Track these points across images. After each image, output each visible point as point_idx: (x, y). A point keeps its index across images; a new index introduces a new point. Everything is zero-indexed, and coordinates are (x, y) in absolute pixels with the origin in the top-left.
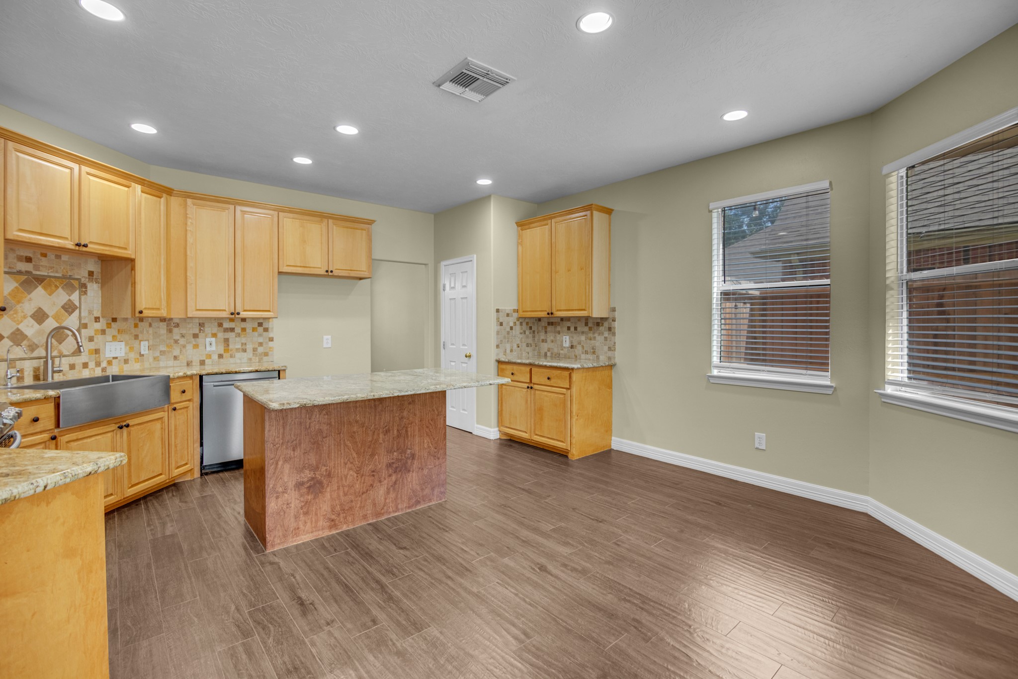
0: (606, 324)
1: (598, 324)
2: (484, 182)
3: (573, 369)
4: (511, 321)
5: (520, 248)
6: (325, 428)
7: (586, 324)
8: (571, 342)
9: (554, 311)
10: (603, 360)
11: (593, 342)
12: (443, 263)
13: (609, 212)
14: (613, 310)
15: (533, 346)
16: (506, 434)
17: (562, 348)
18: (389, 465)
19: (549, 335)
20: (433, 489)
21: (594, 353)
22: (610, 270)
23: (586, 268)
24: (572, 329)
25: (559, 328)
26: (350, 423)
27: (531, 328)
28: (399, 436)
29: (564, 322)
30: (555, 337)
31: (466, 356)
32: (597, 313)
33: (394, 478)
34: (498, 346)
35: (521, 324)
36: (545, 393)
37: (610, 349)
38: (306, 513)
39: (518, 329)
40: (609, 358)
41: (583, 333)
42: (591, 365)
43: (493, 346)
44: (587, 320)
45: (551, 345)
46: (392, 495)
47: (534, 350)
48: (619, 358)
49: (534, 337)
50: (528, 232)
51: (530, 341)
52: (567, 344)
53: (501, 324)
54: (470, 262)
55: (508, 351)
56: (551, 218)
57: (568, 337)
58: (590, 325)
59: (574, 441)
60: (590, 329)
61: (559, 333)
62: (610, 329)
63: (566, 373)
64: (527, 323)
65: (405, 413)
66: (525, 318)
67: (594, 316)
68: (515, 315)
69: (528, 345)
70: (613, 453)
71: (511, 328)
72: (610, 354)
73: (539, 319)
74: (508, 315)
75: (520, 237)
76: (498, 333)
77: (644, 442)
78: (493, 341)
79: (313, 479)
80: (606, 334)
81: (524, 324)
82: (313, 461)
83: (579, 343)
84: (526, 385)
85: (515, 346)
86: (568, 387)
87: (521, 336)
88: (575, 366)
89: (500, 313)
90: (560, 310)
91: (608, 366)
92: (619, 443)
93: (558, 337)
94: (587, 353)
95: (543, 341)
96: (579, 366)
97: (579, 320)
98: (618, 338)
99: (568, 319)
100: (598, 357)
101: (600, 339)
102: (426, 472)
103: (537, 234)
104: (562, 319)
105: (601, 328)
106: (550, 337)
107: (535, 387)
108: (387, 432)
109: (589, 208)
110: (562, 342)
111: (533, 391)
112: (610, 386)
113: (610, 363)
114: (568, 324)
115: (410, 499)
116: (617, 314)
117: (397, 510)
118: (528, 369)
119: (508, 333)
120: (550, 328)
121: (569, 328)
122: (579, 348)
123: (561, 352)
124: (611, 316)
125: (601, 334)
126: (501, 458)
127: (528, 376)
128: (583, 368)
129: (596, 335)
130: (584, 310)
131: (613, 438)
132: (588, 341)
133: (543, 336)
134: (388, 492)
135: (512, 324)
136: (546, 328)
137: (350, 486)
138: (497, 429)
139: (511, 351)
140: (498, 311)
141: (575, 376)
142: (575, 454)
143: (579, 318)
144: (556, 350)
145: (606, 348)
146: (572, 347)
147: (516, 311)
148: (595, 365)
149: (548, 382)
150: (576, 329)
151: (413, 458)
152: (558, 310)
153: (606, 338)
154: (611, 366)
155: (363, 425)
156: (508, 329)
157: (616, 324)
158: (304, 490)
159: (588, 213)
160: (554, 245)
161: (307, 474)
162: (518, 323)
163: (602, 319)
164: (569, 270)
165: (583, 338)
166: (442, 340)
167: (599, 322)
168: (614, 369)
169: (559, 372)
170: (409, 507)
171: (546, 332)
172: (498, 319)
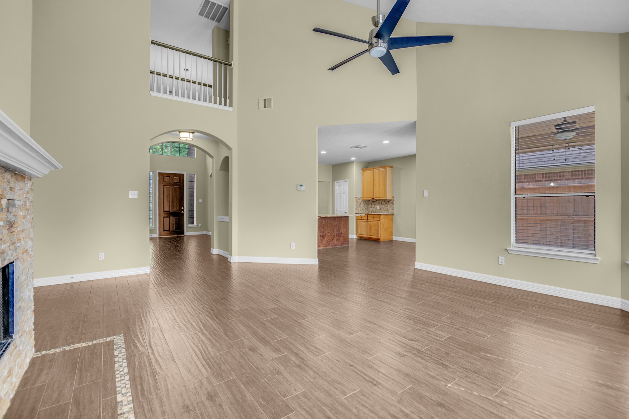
0: (391, 202)
1: (388, 202)
2: (353, 159)
3: (381, 214)
4: (360, 201)
5: (363, 177)
6: (325, 224)
7: (385, 202)
8: (380, 208)
9: (374, 198)
10: (390, 213)
11: (387, 207)
12: (335, 182)
13: (392, 167)
14: (393, 197)
15: (367, 209)
16: (359, 237)
17: (377, 209)
18: (337, 234)
19: (372, 205)
20: (346, 242)
21: (387, 211)
22: (392, 185)
23: (385, 184)
24: (380, 203)
25: (376, 203)
26: (329, 223)
27: (366, 203)
28: (339, 228)
29: (377, 201)
30: (374, 206)
31: (345, 212)
32: (388, 198)
33: (338, 238)
34: (356, 209)
35: (363, 202)
36: (372, 222)
37: (392, 209)
38: (322, 242)
39: (362, 204)
40: (392, 212)
41: (384, 204)
42: (386, 214)
43: (355, 209)
44: (385, 200)
45: (373, 209)
46: (337, 242)
47: (367, 211)
48: (395, 212)
49: (367, 206)
50: (365, 173)
51: (366, 207)
52: (378, 208)
53: (357, 202)
54: (346, 182)
55: (359, 211)
56: (373, 169)
57: (379, 206)
58: (386, 202)
59: (381, 236)
60: (386, 203)
61: (376, 205)
62: (392, 203)
63: (379, 216)
64: (365, 202)
65: (340, 222)
66: (364, 200)
67: (387, 199)
68: (361, 199)
69: (365, 209)
70: (393, 242)
71: (360, 203)
72: (392, 211)
73: (369, 200)
74: (359, 199)
75: (363, 174)
76: (356, 205)
77: (403, 237)
78: (355, 207)
79: (323, 235)
80: (391, 205)
81: (364, 202)
82: (323, 231)
83: (383, 208)
84: (366, 221)
85: (361, 209)
86: (379, 220)
87: (363, 206)
88: (382, 214)
89: (357, 198)
90: (377, 197)
91: (392, 214)
92: (395, 238)
93: (376, 206)
94: (385, 211)
95: (370, 208)
96: (383, 214)
97: (382, 201)
98: (395, 206)
99: (379, 200)
100: (388, 212)
101: (389, 206)
102: (344, 237)
103: (369, 173)
104: (377, 200)
105: (389, 203)
106: (373, 206)
107: (369, 221)
108: (336, 226)
109: (385, 167)
110: (377, 208)
111: (368, 222)
112: (392, 220)
113: (392, 213)
114: (379, 202)
115: (341, 243)
116: (394, 199)
117: (338, 245)
118: (367, 215)
119: (359, 205)
120: (372, 203)
121: (379, 203)
122: (383, 209)
123: (377, 211)
124: (393, 199)
125: (389, 205)
126: (357, 243)
127: (367, 218)
128: (384, 214)
129: (388, 205)
130: (384, 197)
131: (393, 237)
132: (385, 207)
133: (370, 206)
134: (336, 241)
135: (360, 202)
136: (371, 203)
137: (329, 238)
138: (356, 235)
139: (360, 211)
140: (356, 198)
141: (382, 217)
142: (382, 239)
143: (382, 200)
144: (375, 210)
145: (391, 209)
146: (380, 209)
147: (361, 198)
148: (387, 214)
149: (373, 219)
150: (381, 203)
151: (342, 234)
152: (376, 197)
153: (391, 206)
154: (393, 214)
155: (332, 224)
156: (359, 204)
157: (394, 202)
158: (321, 237)
159: (385, 168)
160: (374, 177)
161: (322, 234)
162: (362, 202)
163: (390, 200)
164: (379, 185)
165: (384, 206)
166: (335, 208)
167: (388, 201)
168: (394, 215)
169: (376, 216)
170: (341, 245)
171: (371, 205)
172: (356, 200)
